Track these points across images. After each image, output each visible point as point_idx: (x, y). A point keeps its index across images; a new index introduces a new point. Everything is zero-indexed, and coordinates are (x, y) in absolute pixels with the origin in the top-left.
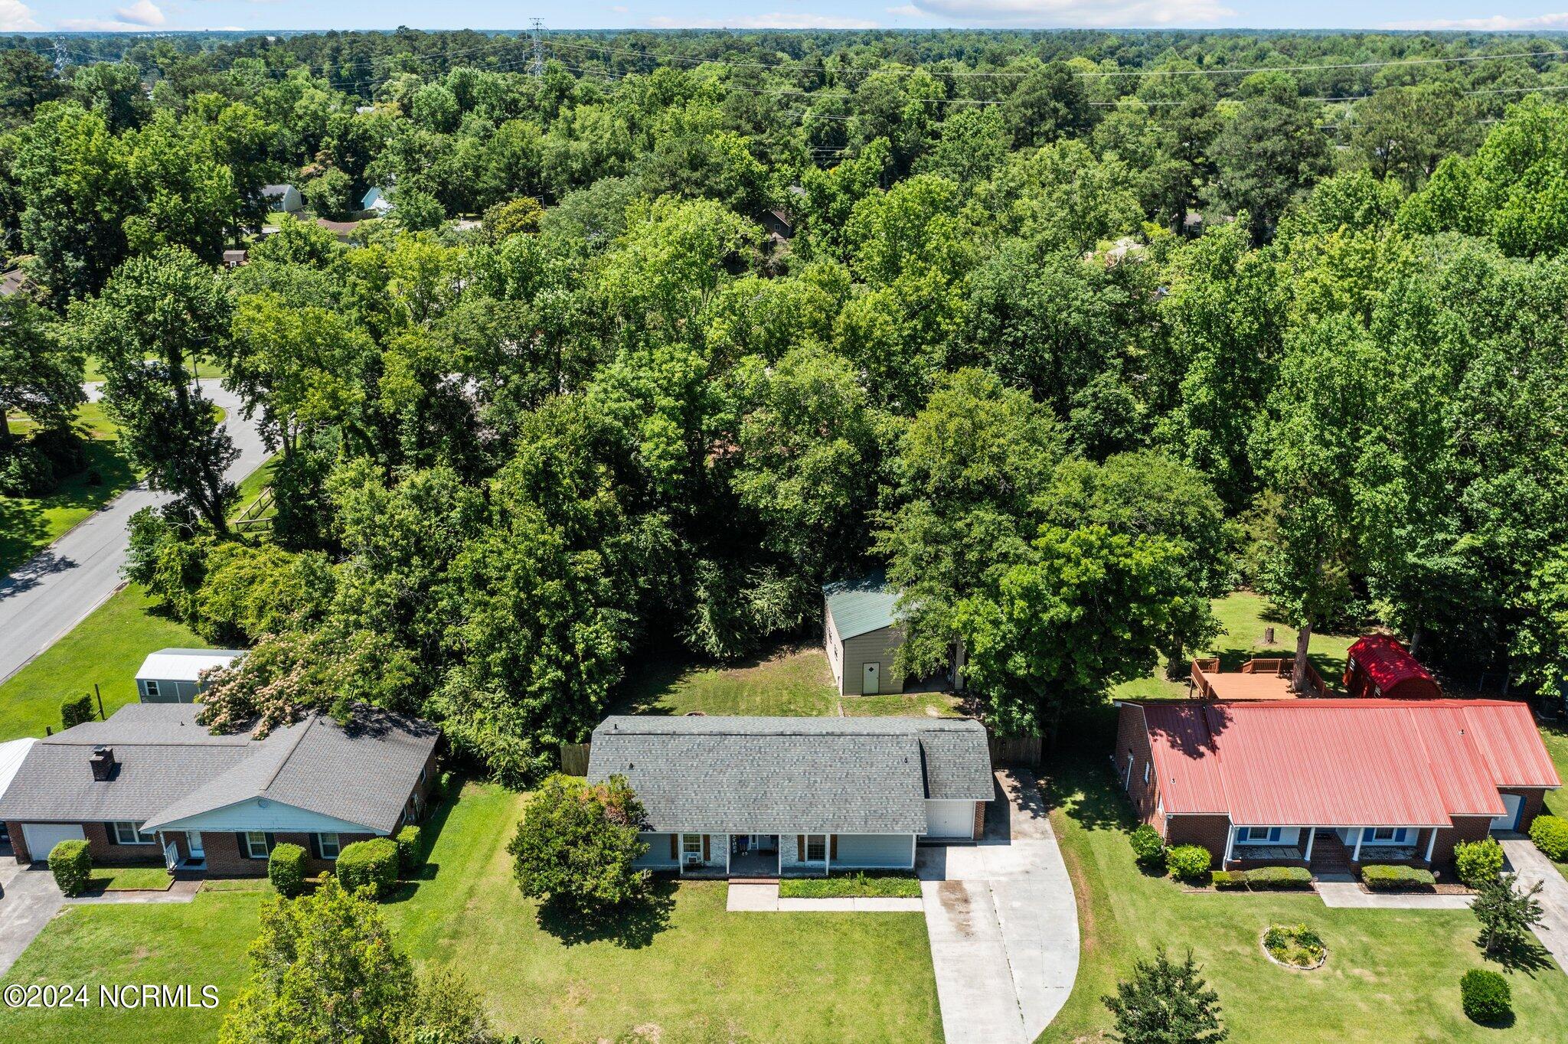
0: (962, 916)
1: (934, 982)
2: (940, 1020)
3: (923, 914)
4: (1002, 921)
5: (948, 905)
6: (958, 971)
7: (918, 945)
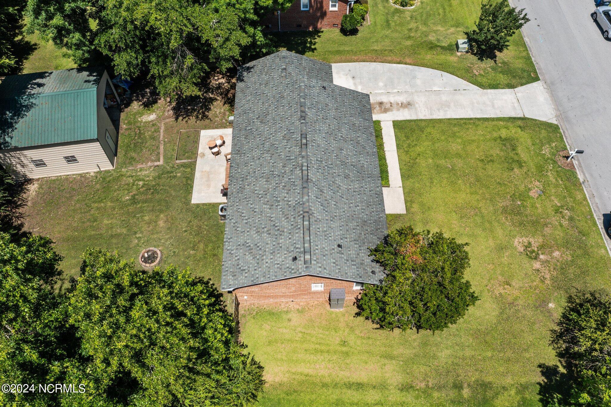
0: (395, 106)
1: (449, 119)
2: (476, 118)
3: (393, 122)
4: (396, 91)
5: (386, 111)
6: (439, 110)
7: (423, 124)
